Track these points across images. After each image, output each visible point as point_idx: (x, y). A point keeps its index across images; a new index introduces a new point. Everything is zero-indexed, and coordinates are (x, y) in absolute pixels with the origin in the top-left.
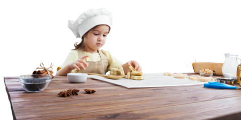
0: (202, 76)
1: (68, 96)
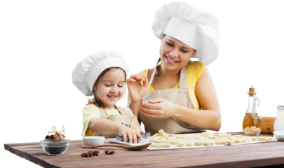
0: (247, 135)
1: (90, 156)
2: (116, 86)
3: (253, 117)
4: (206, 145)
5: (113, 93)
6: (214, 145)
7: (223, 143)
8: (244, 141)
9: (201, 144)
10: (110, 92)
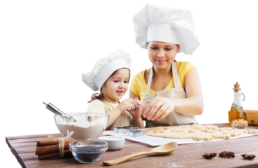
0: (235, 127)
2: (123, 82)
3: (239, 111)
4: (206, 139)
5: (121, 88)
6: (214, 140)
7: (221, 138)
8: (239, 135)
9: (201, 139)
10: (119, 88)
